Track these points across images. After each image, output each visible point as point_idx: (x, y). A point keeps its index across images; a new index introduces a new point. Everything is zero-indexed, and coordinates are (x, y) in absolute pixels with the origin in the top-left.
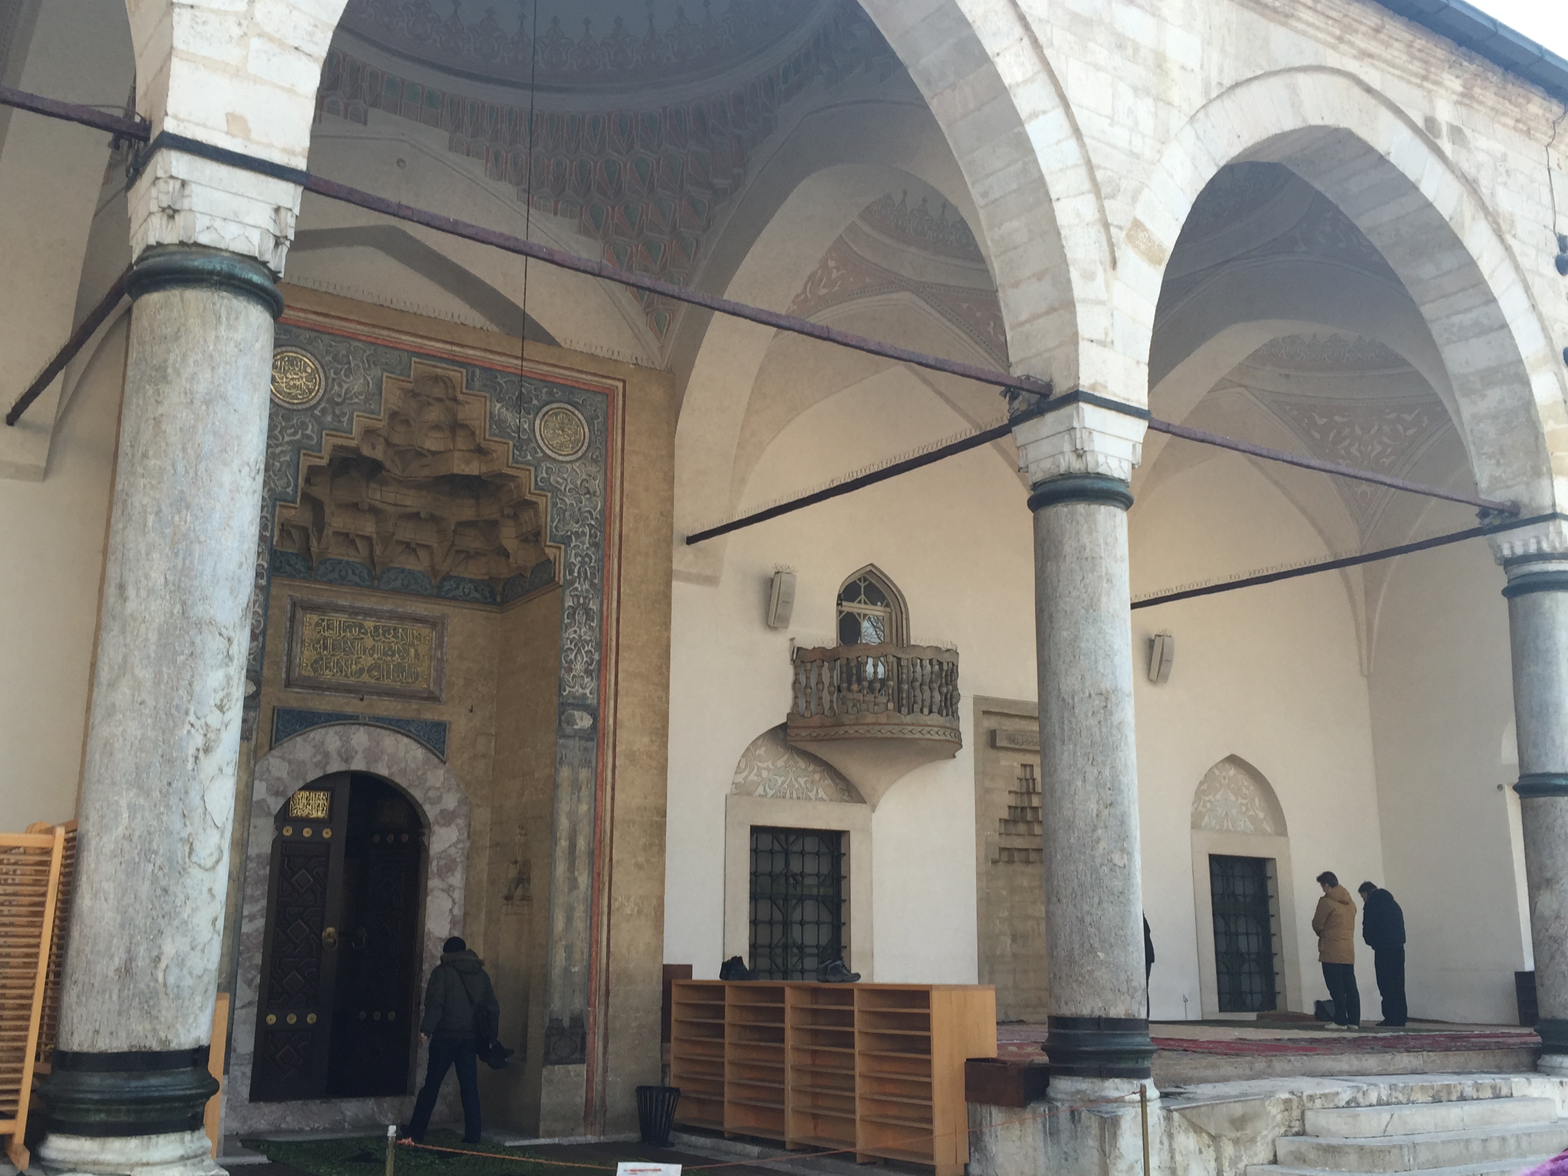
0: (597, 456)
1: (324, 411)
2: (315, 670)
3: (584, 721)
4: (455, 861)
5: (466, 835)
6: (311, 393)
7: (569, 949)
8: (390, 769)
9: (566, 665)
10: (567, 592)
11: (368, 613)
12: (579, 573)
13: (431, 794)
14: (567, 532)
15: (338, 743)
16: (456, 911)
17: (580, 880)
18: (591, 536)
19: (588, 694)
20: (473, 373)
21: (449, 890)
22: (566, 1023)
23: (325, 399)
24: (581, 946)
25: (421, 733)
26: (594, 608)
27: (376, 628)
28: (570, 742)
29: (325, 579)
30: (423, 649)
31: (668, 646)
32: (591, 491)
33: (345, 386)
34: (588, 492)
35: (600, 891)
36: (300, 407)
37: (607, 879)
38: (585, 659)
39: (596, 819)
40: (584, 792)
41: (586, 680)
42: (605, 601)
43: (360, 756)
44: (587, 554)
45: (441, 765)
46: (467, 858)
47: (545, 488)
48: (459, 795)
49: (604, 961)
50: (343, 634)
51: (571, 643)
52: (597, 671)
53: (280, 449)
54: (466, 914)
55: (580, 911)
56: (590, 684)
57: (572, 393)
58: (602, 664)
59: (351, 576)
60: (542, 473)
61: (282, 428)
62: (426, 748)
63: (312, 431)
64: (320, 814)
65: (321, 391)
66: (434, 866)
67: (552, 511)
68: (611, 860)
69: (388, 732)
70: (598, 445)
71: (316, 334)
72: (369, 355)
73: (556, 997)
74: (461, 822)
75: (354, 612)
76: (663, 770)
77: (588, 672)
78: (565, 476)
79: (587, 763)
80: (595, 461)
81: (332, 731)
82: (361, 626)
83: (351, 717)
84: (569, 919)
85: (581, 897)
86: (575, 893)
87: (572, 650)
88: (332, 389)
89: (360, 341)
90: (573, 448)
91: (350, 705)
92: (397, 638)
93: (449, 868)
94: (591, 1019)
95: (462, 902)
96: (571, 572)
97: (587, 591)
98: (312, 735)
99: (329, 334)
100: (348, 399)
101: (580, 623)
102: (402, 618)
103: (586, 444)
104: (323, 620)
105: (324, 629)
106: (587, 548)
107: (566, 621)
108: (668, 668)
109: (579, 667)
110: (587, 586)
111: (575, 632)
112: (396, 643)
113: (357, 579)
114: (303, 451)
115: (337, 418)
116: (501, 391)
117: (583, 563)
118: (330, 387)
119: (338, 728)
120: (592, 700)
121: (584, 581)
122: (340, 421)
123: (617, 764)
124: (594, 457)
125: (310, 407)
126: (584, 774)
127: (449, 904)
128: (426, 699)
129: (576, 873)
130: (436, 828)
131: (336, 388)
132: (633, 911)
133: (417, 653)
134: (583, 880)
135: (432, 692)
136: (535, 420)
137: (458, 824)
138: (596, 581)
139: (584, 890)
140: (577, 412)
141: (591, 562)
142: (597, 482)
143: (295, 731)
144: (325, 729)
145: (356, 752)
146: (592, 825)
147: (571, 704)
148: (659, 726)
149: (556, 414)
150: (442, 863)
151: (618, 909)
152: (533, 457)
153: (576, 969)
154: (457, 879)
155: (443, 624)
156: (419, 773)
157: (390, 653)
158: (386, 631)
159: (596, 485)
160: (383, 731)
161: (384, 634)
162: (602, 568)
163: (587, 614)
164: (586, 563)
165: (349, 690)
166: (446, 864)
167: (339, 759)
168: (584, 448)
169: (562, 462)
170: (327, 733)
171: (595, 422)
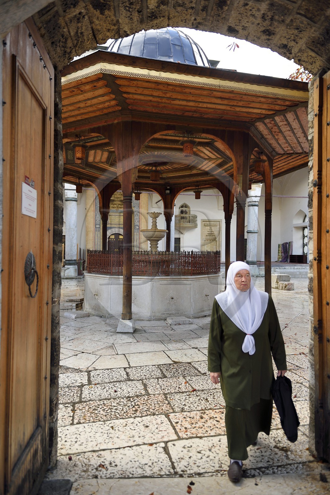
8: (120, 233)
9: (135, 221)
12: (136, 211)
14: (135, 206)
26: (138, 214)
27: (118, 217)
28: (136, 230)
29: (111, 212)
37: (140, 245)
40: (138, 235)
44: (137, 208)
52: (139, 222)
59: (114, 212)
64: (114, 238)
67: (133, 203)
75: (115, 215)
79: (138, 232)
83: (115, 227)
105: (112, 218)
108: (148, 221)
111: (136, 217)
120: (138, 225)
129: (137, 244)
143: (109, 229)
146: (139, 239)
147: (136, 226)
157: (120, 220)
165: (115, 224)
167: (115, 232)
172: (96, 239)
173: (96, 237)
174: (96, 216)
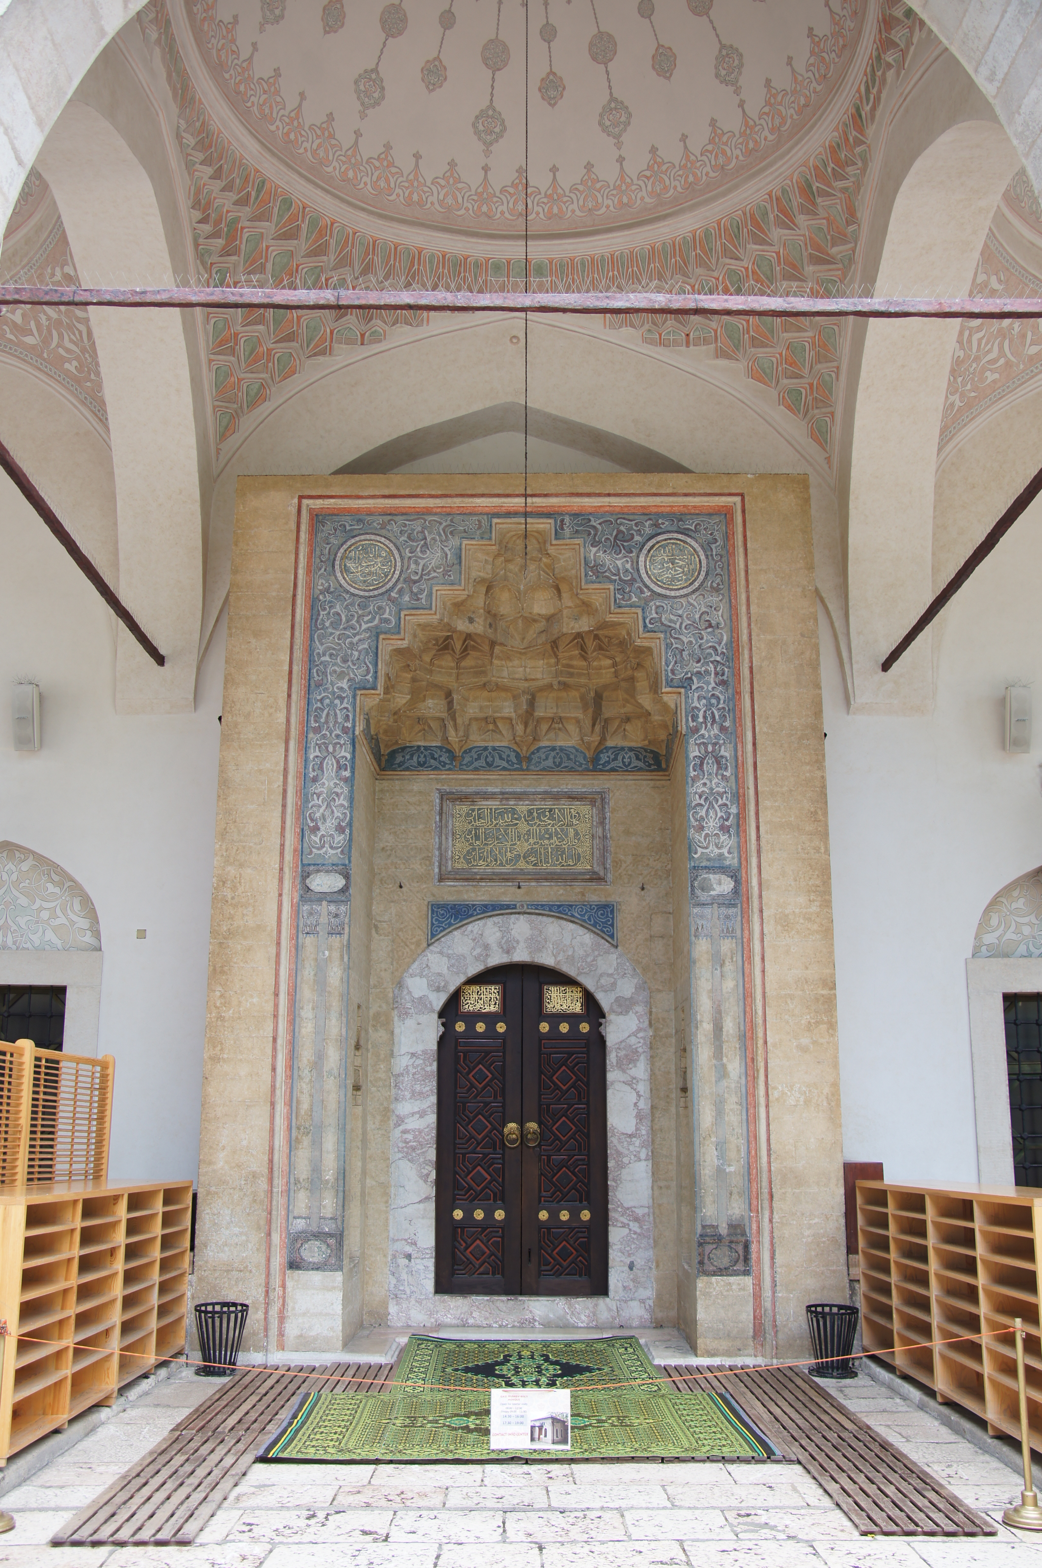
0: (718, 584)
1: (400, 591)
2: (469, 862)
3: (723, 885)
4: (638, 1052)
5: (647, 1023)
6: (386, 576)
7: (721, 1146)
8: (555, 956)
9: (695, 824)
10: (692, 741)
11: (520, 796)
12: (705, 717)
13: (603, 981)
14: (686, 673)
15: (498, 934)
16: (641, 1105)
17: (730, 1067)
18: (716, 674)
19: (726, 855)
20: (562, 521)
21: (631, 1083)
22: (723, 1230)
23: (401, 579)
24: (737, 1142)
25: (586, 917)
26: (727, 754)
27: (530, 812)
28: (707, 911)
29: (470, 768)
30: (583, 828)
31: (824, 787)
32: (714, 623)
33: (422, 562)
34: (710, 626)
35: (755, 1078)
36: (376, 592)
37: (761, 1065)
38: (719, 814)
39: (747, 996)
40: (729, 967)
41: (722, 838)
42: (739, 746)
43: (522, 945)
44: (713, 695)
45: (613, 950)
46: (651, 1048)
47: (656, 629)
48: (636, 981)
49: (764, 1159)
50: (495, 822)
51: (700, 797)
52: (734, 826)
53: (357, 638)
54: (653, 1107)
55: (732, 1103)
56: (728, 842)
57: (681, 520)
58: (741, 817)
59: (498, 761)
60: (650, 613)
61: (358, 618)
62: (595, 933)
63: (390, 614)
64: (493, 1009)
65: (397, 572)
66: (612, 1058)
67: (667, 653)
68: (766, 1042)
69: (551, 919)
70: (719, 571)
71: (389, 517)
72: (446, 526)
73: (708, 1200)
74: (640, 1009)
75: (505, 796)
76: (827, 932)
77: (724, 829)
78: (680, 612)
79: (729, 933)
80: (717, 590)
81: (490, 922)
82: (514, 811)
83: (508, 907)
84: (719, 1113)
85: (733, 1086)
86: (724, 1083)
87: (701, 805)
88: (408, 569)
89: (436, 514)
90: (686, 580)
91: (505, 893)
92: (554, 819)
93: (631, 1058)
94: (754, 1226)
95: (648, 1095)
96: (694, 718)
97: (716, 736)
98: (470, 927)
99: (403, 514)
100: (425, 575)
101: (710, 774)
102: (556, 797)
103: (703, 574)
104: (473, 810)
105: (474, 818)
106: (713, 688)
107: (692, 774)
108: (825, 814)
109: (712, 825)
110: (716, 730)
111: (705, 784)
112: (553, 826)
113: (504, 764)
114: (381, 637)
115: (415, 596)
116: (595, 535)
117: (709, 706)
118: (405, 567)
119: (495, 919)
120: (731, 860)
121: (712, 725)
122: (418, 599)
123: (765, 931)
124: (715, 585)
125: (386, 592)
126: (727, 946)
127: (633, 1097)
128: (591, 880)
129: (725, 1060)
130: (610, 1017)
131: (413, 566)
132: (798, 1101)
133: (577, 834)
134: (735, 1066)
135: (594, 873)
136: (638, 557)
137: (637, 1012)
138: (727, 724)
139: (736, 1078)
140: (689, 540)
141: (718, 703)
142: (720, 613)
143: (450, 925)
144: (483, 921)
145: (518, 942)
146: (741, 1003)
147: (706, 867)
148: (818, 882)
149: (664, 547)
150: (622, 1053)
151: (777, 1099)
152: (639, 598)
153: (732, 1169)
154: (641, 1070)
155: (603, 799)
156: (589, 960)
157: (547, 836)
158: (541, 813)
159: (720, 616)
160: (545, 919)
161: (539, 818)
162: (733, 709)
163: (718, 763)
164: (712, 705)
165: (505, 878)
166: (626, 1056)
167: (500, 950)
168: (701, 577)
169: (675, 597)
170: (485, 924)
171: (713, 546)
172: (307, 1012)
173: (307, 993)
174: (307, 781)
